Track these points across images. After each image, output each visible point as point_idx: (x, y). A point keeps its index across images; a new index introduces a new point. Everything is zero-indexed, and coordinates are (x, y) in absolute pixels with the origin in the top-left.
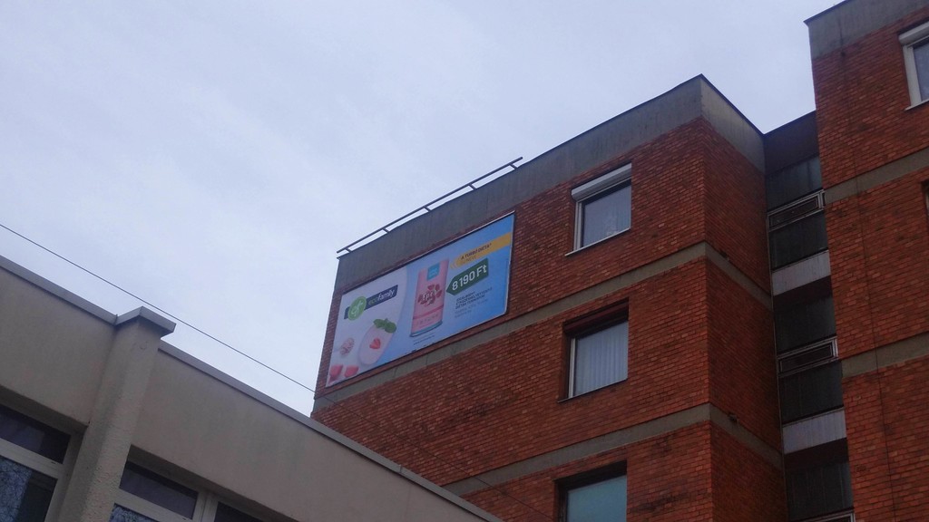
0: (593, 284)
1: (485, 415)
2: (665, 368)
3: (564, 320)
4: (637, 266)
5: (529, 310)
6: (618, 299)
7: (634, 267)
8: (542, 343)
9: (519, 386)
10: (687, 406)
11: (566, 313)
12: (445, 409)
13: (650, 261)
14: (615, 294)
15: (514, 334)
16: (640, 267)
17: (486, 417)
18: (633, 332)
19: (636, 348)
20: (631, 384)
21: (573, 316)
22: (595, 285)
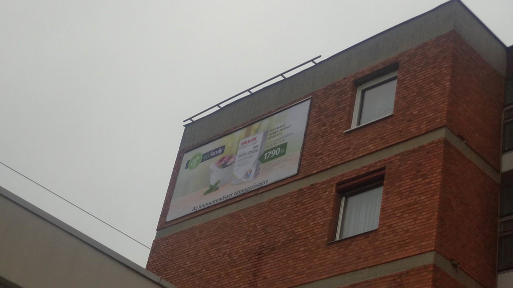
0: (361, 155)
1: (274, 250)
2: (406, 222)
3: (338, 181)
4: (394, 143)
5: (313, 172)
6: (378, 168)
7: (392, 143)
8: (320, 198)
9: (301, 230)
10: (418, 252)
11: (339, 176)
12: (247, 244)
13: (404, 139)
14: (376, 163)
15: (301, 189)
16: (396, 144)
17: (274, 252)
18: (386, 193)
19: (386, 206)
20: (381, 233)
21: (345, 179)
22: (363, 156)
